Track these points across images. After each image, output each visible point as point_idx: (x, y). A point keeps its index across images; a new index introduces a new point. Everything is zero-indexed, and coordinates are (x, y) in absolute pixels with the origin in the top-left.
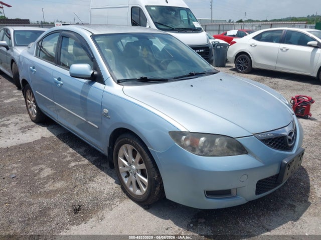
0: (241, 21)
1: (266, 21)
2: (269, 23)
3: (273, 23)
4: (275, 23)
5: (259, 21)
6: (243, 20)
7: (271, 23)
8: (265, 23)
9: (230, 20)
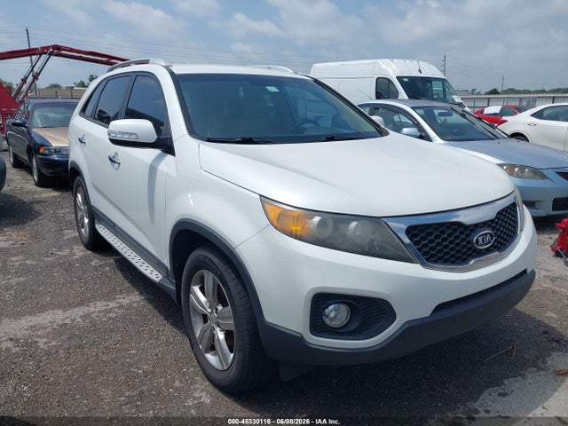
0: (494, 92)
1: (543, 91)
2: (549, 95)
3: (556, 95)
4: (560, 95)
5: (529, 92)
6: (499, 90)
7: (552, 95)
8: (542, 95)
9: (474, 90)
